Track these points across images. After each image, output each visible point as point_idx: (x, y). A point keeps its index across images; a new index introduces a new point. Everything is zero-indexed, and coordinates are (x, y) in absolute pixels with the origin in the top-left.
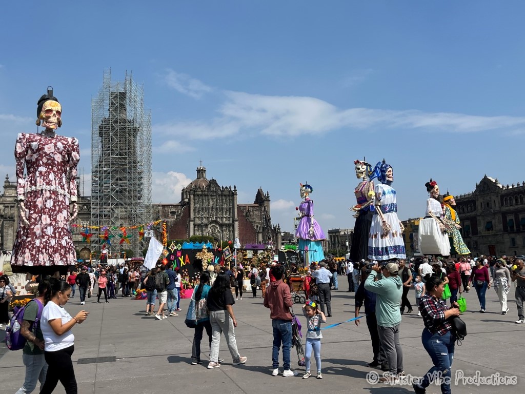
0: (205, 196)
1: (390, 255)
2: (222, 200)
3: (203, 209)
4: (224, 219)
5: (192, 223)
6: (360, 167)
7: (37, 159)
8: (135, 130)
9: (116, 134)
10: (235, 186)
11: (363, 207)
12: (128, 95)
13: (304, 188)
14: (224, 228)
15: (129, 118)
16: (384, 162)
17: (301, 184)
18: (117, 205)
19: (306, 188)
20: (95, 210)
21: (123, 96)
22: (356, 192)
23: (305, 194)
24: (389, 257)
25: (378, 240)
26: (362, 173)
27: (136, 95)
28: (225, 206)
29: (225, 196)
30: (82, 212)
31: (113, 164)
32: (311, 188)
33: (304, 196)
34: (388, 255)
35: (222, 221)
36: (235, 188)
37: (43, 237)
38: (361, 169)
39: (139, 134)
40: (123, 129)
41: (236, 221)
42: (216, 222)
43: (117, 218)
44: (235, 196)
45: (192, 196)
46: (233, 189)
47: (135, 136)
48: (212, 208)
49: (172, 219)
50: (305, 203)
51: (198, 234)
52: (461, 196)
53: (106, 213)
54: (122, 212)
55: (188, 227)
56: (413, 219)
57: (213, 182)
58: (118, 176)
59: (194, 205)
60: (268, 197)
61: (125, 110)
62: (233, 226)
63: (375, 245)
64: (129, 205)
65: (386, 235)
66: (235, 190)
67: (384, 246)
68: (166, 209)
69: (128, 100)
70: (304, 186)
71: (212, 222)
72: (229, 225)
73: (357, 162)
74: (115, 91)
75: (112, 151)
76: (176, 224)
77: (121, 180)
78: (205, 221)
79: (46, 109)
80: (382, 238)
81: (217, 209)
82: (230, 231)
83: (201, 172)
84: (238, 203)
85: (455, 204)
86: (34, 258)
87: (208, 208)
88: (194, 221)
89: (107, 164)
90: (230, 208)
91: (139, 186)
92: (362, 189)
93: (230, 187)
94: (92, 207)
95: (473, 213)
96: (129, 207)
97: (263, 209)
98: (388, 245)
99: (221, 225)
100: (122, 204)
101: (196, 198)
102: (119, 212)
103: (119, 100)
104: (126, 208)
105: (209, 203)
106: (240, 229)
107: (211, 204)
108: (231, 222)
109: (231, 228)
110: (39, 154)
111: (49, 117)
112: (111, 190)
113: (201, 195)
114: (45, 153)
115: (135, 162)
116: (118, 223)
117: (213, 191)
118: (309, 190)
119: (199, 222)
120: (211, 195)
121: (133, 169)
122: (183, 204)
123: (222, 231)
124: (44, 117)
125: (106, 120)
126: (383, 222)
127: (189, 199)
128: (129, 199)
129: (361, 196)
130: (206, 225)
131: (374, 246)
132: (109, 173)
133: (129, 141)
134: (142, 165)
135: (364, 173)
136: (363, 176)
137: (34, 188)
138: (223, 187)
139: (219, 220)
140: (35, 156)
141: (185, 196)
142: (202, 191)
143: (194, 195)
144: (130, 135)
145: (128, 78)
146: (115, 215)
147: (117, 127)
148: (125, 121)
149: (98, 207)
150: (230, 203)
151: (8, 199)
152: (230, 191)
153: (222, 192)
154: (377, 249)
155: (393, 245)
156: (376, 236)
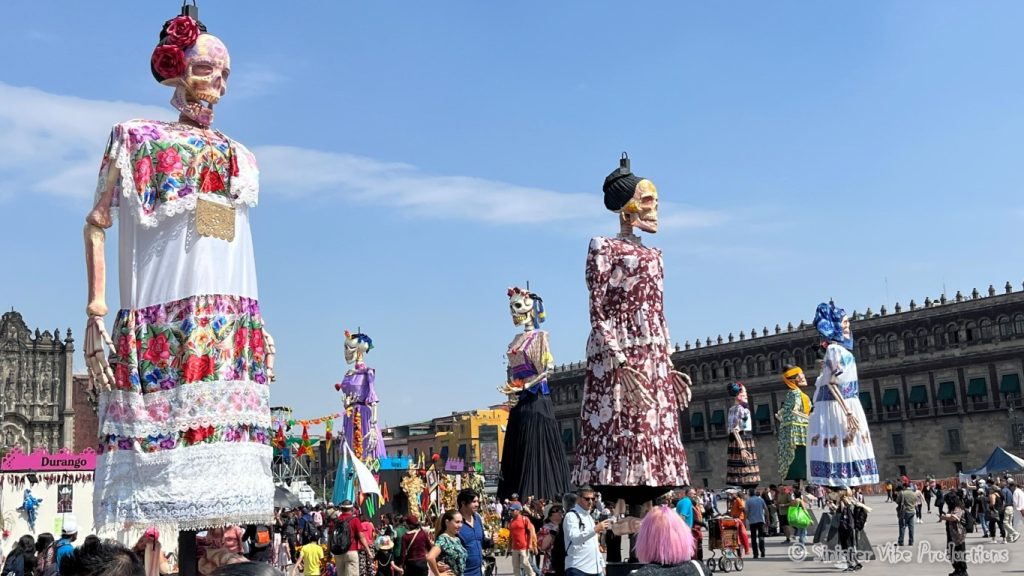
1: (862, 477)
2: (35, 363)
4: (38, 410)
6: (521, 301)
7: (637, 288)
10: (69, 331)
11: (527, 386)
13: (356, 341)
14: (37, 433)
16: (831, 303)
17: (346, 333)
19: (359, 341)
23: (355, 355)
24: (861, 481)
25: (840, 449)
26: (526, 314)
28: (41, 378)
29: (43, 353)
32: (369, 341)
33: (354, 359)
34: (858, 476)
35: (32, 414)
36: (69, 334)
38: (524, 306)
41: (69, 415)
42: (17, 417)
44: (68, 354)
46: (63, 337)
48: (9, 382)
50: (358, 374)
62: (61, 427)
63: (835, 459)
65: (852, 440)
66: (69, 341)
67: (851, 461)
70: (354, 336)
71: (8, 417)
72: (49, 425)
73: (515, 292)
79: (643, 196)
80: (845, 445)
81: (19, 385)
82: (51, 440)
84: (75, 373)
85: (805, 383)
90: (53, 385)
92: (526, 348)
93: (56, 332)
98: (857, 458)
99: (30, 426)
106: (76, 435)
107: (6, 372)
109: (56, 433)
110: (641, 277)
114: (649, 276)
117: (12, 341)
118: (366, 345)
120: (7, 351)
123: (32, 440)
124: (640, 209)
126: (849, 415)
129: (524, 362)
131: (832, 461)
135: (529, 314)
136: (525, 322)
137: (638, 341)
138: (37, 332)
139: (23, 412)
140: (633, 281)
150: (54, 370)
152: (56, 343)
153: (34, 342)
154: (839, 466)
155: (864, 458)
156: (833, 441)
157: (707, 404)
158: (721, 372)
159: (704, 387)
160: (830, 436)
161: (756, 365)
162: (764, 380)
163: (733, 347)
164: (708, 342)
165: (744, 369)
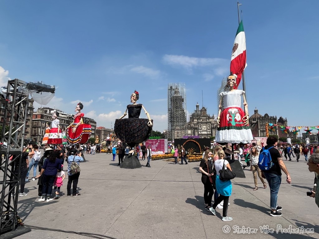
3: (263, 125)
5: (259, 130)
14: (272, 132)
29: (272, 120)
44: (276, 120)
45: (259, 120)
46: (275, 117)
51: (262, 134)
55: (258, 132)
57: (266, 115)
59: (260, 123)
60: (286, 120)
66: (276, 118)
76: (253, 130)
78: (264, 130)
82: (275, 133)
83: (256, 111)
93: (274, 116)
97: (284, 125)
105: (265, 122)
106: (279, 133)
108: (275, 130)
113: (262, 120)
117: (267, 118)
119: (262, 130)
120: (266, 120)
127: (257, 121)
141: (251, 120)
142: (262, 118)
150: (274, 123)
151: (195, 123)
152: (274, 118)
153: (270, 118)
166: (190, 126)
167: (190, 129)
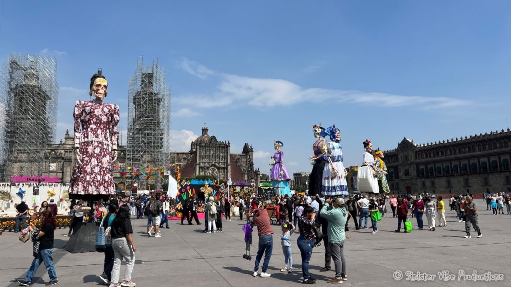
0: (208, 147)
2: (219, 150)
3: (205, 156)
4: (221, 164)
5: (197, 166)
6: (317, 129)
7: (89, 119)
8: (159, 100)
9: (145, 103)
10: (229, 141)
11: (318, 158)
12: (155, 75)
13: (277, 143)
14: (220, 171)
15: (155, 91)
16: (334, 126)
17: (275, 141)
18: (145, 152)
19: (279, 143)
20: (129, 156)
21: (151, 76)
22: (314, 147)
23: (278, 148)
24: (336, 193)
25: (329, 181)
26: (319, 134)
27: (160, 75)
28: (221, 155)
29: (222, 147)
30: (120, 157)
31: (143, 123)
32: (282, 143)
34: (336, 191)
35: (219, 165)
37: (92, 174)
38: (318, 131)
39: (162, 103)
40: (150, 99)
41: (229, 165)
42: (214, 166)
43: (144, 162)
44: (228, 148)
45: (198, 147)
46: (227, 143)
47: (158, 104)
48: (212, 156)
49: (183, 163)
50: (278, 154)
51: (202, 174)
52: (387, 152)
53: (137, 158)
54: (148, 157)
55: (195, 169)
56: (354, 167)
57: (213, 138)
58: (146, 132)
59: (200, 154)
60: (252, 149)
61: (152, 86)
62: (227, 169)
64: (154, 152)
65: (335, 178)
66: (229, 144)
67: (333, 186)
68: (180, 156)
69: (154, 79)
70: (277, 142)
71: (212, 166)
72: (224, 168)
73: (315, 126)
74: (145, 72)
75: (142, 114)
76: (186, 166)
77: (148, 135)
78: (207, 165)
79: (97, 84)
80: (332, 180)
81: (215, 157)
82: (224, 172)
83: (205, 130)
84: (231, 153)
85: (383, 157)
86: (85, 188)
87: (209, 156)
88: (199, 165)
89: (139, 124)
90: (224, 157)
91: (161, 140)
92: (318, 145)
93: (225, 142)
94: (127, 153)
95: (396, 164)
96: (153, 154)
97: (248, 157)
98: (336, 185)
99: (218, 168)
100: (148, 152)
101: (201, 148)
102: (146, 157)
103: (148, 79)
104: (151, 155)
105: (210, 152)
106: (231, 171)
107: (212, 153)
108: (225, 166)
109: (225, 171)
110: (91, 115)
111: (99, 90)
112: (141, 141)
113: (205, 147)
114: (95, 115)
115: (158, 122)
116: (145, 165)
117: (213, 144)
118: (281, 145)
119: (203, 166)
120: (212, 147)
121: (157, 127)
122: (191, 152)
123: (219, 172)
124: (95, 89)
125: (139, 93)
126: (333, 168)
127: (196, 150)
128: (154, 148)
129: (317, 150)
130: (208, 168)
131: (326, 186)
132: (140, 130)
133: (155, 108)
134: (163, 125)
136: (319, 136)
137: (86, 139)
138: (220, 142)
139: (217, 164)
140: (88, 117)
141: (193, 147)
142: (205, 144)
143: (200, 147)
144: (155, 104)
145: (155, 64)
146: (143, 160)
147: (146, 97)
148: (152, 93)
149: (132, 154)
150: (225, 152)
151: (68, 147)
152: (225, 144)
153: (219, 145)
154: (328, 188)
155: (339, 185)
156: (328, 179)
157: (434, 165)
158: (440, 154)
159: (433, 159)
160: (327, 176)
161: (453, 151)
162: (456, 156)
163: (444, 145)
164: (435, 143)
165: (448, 152)
166: (56, 154)
167: (55, 160)
